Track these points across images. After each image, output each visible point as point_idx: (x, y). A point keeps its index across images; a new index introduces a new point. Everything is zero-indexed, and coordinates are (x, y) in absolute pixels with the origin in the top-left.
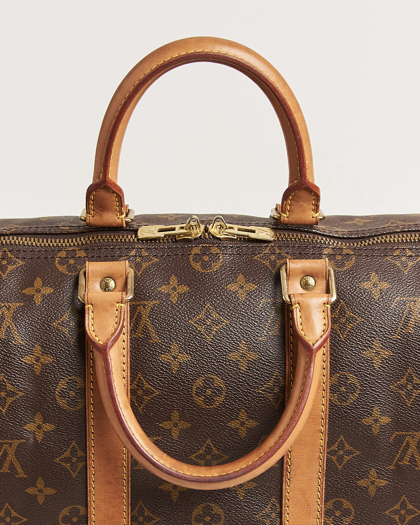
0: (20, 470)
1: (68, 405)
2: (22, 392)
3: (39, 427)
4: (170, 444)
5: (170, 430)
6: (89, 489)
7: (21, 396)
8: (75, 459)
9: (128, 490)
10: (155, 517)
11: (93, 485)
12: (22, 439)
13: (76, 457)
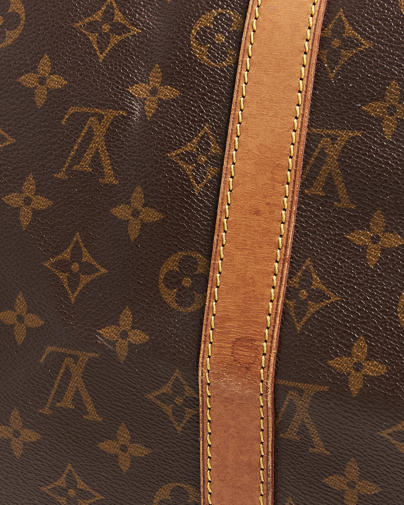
0: (108, 170)
1: (209, 58)
2: (137, 28)
3: (154, 92)
4: (377, 148)
5: (379, 120)
6: (218, 217)
7: (135, 35)
8: (204, 159)
9: (288, 231)
10: (329, 293)
11: (227, 211)
12: (123, 109)
13: (207, 156)
